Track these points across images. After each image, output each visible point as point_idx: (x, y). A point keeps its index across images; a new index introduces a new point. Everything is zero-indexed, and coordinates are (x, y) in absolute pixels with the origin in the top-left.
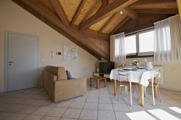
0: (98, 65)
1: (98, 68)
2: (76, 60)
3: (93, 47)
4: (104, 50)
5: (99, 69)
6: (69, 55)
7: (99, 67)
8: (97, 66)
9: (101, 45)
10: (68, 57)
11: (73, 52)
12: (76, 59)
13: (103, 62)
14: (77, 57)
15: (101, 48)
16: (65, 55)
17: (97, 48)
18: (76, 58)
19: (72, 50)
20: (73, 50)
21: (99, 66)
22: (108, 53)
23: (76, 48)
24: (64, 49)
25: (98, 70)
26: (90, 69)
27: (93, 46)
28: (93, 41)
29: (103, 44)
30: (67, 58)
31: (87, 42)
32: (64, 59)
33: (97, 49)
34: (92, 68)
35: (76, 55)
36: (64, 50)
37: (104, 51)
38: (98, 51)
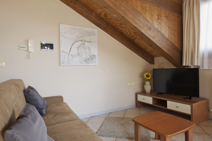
0: (148, 76)
1: (148, 83)
2: (94, 64)
3: (140, 26)
4: (167, 36)
5: (150, 84)
6: (74, 51)
7: (149, 80)
8: (145, 77)
9: (159, 21)
10: (72, 56)
11: (86, 44)
12: (94, 61)
13: (161, 67)
14: (97, 57)
15: (161, 28)
16: (63, 51)
17: (150, 29)
18: (93, 57)
19: (82, 39)
20: (87, 39)
21: (150, 78)
22: (176, 45)
23: (94, 34)
24: (63, 36)
25: (148, 88)
26: (129, 84)
27: (139, 23)
28: (139, 9)
29: (165, 19)
30: (70, 57)
31: (122, 8)
32: (61, 62)
33: (150, 33)
34: (134, 83)
35: (95, 51)
36: (61, 37)
37: (167, 39)
38: (154, 38)
